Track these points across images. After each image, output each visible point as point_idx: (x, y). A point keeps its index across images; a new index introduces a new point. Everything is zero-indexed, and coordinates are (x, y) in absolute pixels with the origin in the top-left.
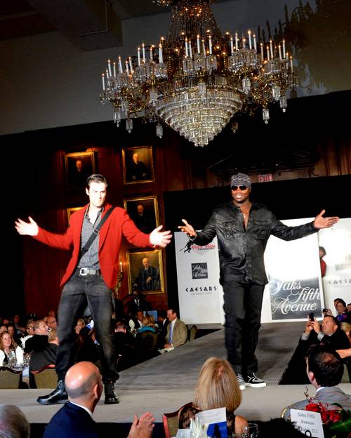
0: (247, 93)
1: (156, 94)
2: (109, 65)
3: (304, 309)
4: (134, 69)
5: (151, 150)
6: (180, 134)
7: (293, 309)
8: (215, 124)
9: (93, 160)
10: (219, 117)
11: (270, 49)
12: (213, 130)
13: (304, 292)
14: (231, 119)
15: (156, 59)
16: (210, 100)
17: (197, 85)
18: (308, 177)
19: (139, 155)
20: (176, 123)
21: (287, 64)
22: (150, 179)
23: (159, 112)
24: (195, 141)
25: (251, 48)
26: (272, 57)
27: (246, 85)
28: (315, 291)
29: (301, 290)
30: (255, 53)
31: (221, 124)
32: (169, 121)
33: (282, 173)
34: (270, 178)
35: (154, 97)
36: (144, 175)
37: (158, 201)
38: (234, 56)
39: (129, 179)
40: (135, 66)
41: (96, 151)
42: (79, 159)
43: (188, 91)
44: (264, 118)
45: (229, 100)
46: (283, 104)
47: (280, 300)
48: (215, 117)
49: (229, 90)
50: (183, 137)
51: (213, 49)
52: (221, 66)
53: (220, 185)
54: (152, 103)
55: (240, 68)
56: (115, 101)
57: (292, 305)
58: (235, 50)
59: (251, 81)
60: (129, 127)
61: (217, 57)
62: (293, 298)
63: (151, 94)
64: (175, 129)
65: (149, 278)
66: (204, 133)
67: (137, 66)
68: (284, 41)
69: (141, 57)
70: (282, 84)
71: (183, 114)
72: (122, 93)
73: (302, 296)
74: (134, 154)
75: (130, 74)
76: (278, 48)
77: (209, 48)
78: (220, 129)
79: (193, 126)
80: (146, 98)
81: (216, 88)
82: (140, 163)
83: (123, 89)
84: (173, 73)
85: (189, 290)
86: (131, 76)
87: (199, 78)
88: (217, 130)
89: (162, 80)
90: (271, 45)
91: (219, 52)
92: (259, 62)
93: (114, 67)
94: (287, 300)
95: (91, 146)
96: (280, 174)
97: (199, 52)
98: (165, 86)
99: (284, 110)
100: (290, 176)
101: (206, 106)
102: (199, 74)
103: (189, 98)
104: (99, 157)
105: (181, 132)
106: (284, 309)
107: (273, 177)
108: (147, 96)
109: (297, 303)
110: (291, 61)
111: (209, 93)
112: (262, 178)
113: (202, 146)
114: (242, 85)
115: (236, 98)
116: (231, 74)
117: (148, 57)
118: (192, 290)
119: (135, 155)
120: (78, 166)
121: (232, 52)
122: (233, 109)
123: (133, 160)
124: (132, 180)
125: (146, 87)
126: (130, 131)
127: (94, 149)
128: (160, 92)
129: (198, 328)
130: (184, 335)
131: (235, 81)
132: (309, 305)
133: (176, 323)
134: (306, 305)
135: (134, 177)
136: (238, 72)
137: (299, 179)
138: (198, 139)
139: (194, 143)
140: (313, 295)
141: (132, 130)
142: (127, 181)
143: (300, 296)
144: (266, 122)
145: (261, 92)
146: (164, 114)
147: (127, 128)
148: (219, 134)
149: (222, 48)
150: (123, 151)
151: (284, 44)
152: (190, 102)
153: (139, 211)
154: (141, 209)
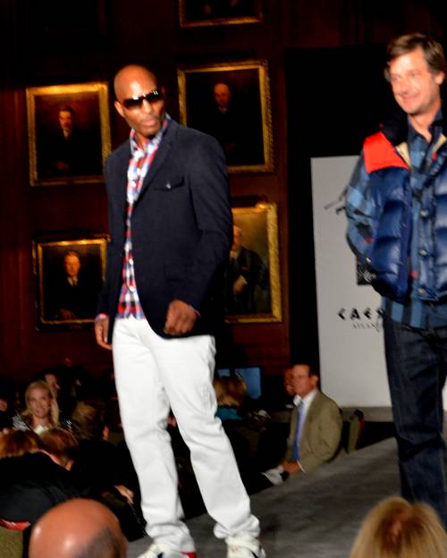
22: (249, 13)
37: (270, 73)
65: (242, 281)
85: (347, 314)
118: (355, 314)
129: (369, 418)
130: (332, 434)
133: (314, 404)
135: (208, 10)
142: (190, 16)
153: (218, 99)
154: (224, 95)
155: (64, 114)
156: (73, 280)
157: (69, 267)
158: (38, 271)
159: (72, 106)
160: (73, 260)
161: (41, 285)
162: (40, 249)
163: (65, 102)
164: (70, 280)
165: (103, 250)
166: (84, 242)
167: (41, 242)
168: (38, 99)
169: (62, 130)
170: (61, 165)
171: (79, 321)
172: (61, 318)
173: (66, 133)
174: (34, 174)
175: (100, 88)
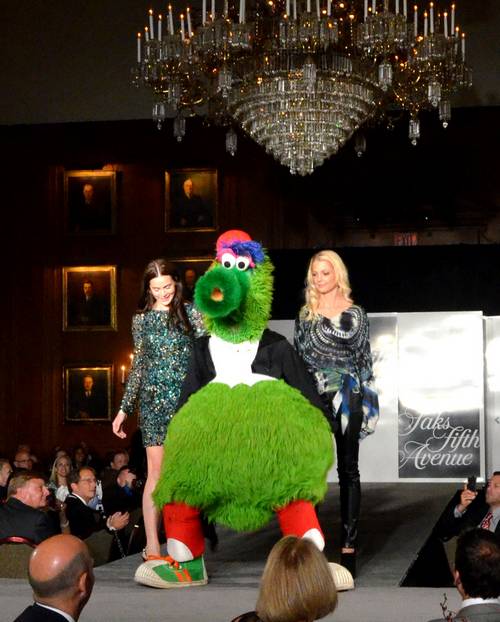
0: (385, 89)
1: (230, 78)
2: (151, 18)
3: (452, 463)
4: (194, 28)
5: (216, 175)
6: (267, 151)
7: (435, 462)
8: (328, 138)
9: (114, 185)
10: (335, 127)
11: (429, 18)
12: (324, 148)
13: (454, 435)
14: (357, 132)
15: (234, 16)
16: (322, 95)
17: (301, 68)
18: (476, 243)
19: (195, 183)
20: (261, 131)
21: (456, 46)
22: (210, 225)
23: (233, 109)
24: (292, 164)
25: (397, 11)
26: (432, 31)
27: (385, 75)
28: (471, 434)
29: (450, 430)
30: (405, 20)
31: (337, 140)
32: (249, 126)
33: (433, 233)
35: (225, 82)
36: (201, 218)
38: (368, 22)
39: (175, 223)
40: (197, 24)
41: (120, 170)
42: (89, 181)
43: (285, 77)
44: (410, 136)
45: (354, 99)
46: (445, 113)
47: (413, 446)
48: (328, 127)
49: (356, 81)
50: (271, 156)
51: (332, 8)
52: (346, 38)
54: (221, 92)
55: (378, 45)
56: (158, 83)
57: (432, 454)
58: (370, 13)
59: (394, 69)
60: (180, 131)
61: (339, 22)
62: (435, 444)
63: (220, 76)
64: (259, 140)
66: (307, 152)
67: (200, 24)
68: (453, 6)
69: (209, 9)
70: (445, 81)
71: (274, 116)
72: (170, 69)
73: (451, 440)
74: (185, 180)
75: (187, 37)
76: (442, 16)
77: (326, 5)
78: (336, 148)
79: (289, 139)
80: (212, 83)
81: (334, 76)
82: (195, 197)
83: (173, 62)
84: (262, 42)
86: (188, 41)
87: (306, 55)
88: (330, 149)
89: (242, 52)
90: (431, 10)
91: (344, 13)
92: (410, 38)
93: (160, 22)
94: (426, 445)
95: (112, 162)
96: (430, 235)
97: (309, 10)
98: (245, 64)
99: (445, 125)
100: (446, 238)
101: (314, 105)
102: (306, 48)
103: (287, 88)
104: (124, 180)
105: (269, 147)
106: (419, 461)
107: (418, 239)
108: (214, 78)
109: (442, 452)
110: (463, 41)
111: (321, 84)
112: (400, 239)
113: (303, 174)
114: (377, 75)
115: (366, 96)
116: (360, 53)
117: (219, 11)
119: (188, 183)
120: (86, 195)
121: (366, 15)
122: (360, 115)
123: (183, 190)
124: (179, 226)
125: (213, 63)
126: (179, 139)
127: (115, 167)
128: (237, 74)
131: (367, 67)
132: (461, 456)
134: (455, 456)
135: (183, 221)
136: (373, 51)
137: (461, 244)
138: (297, 163)
139: (289, 168)
140: (469, 440)
141: (183, 137)
142: (171, 226)
143: (447, 441)
144: (414, 143)
145: (410, 90)
146: (242, 114)
147: (176, 132)
148: (332, 156)
149: (348, 6)
150: (166, 174)
151: (453, 12)
152: (287, 96)
153: (187, 280)
154: (191, 277)
155: (87, 285)
156: (88, 393)
157: (86, 385)
158: (65, 386)
159: (93, 280)
160: (89, 380)
161: (67, 395)
162: (67, 372)
164: (86, 393)
165: (109, 374)
166: (97, 369)
167: (69, 367)
168: (70, 274)
169: (85, 296)
170: (84, 319)
171: (91, 420)
172: (80, 417)
173: (87, 298)
174: (65, 323)
175: (111, 269)
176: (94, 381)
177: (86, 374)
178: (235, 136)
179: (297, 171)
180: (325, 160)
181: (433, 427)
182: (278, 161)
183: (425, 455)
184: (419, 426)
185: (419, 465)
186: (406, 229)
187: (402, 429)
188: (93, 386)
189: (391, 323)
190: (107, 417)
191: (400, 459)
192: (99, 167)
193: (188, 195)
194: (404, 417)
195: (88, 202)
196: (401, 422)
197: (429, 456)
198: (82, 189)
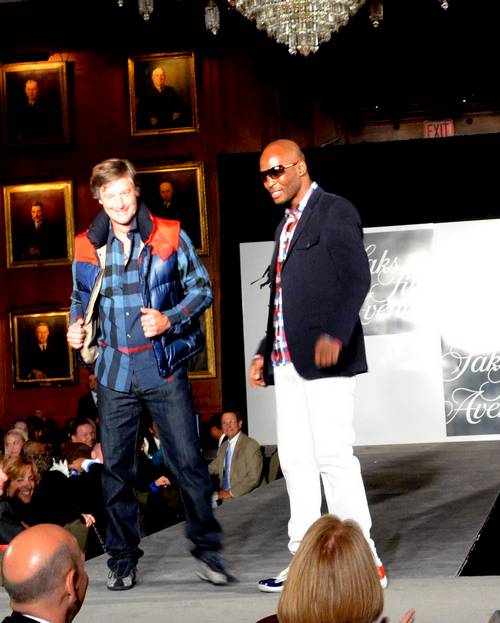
5: (192, 60)
6: (258, 26)
7: (492, 413)
8: (334, 6)
9: (63, 79)
12: (331, 19)
19: (166, 71)
22: (189, 124)
24: (291, 42)
31: (347, 7)
33: (475, 120)
34: (449, 130)
36: (176, 115)
37: (206, 173)
39: (143, 124)
41: (71, 59)
42: (32, 76)
47: (464, 394)
50: (264, 32)
53: (342, 142)
57: (488, 405)
60: (146, 7)
62: (491, 390)
64: (248, 13)
66: (309, 25)
74: (154, 69)
78: (346, 17)
82: (167, 89)
88: (338, 20)
94: (480, 392)
95: (59, 50)
96: (469, 122)
104: (78, 72)
105: (260, 21)
106: (472, 412)
107: (455, 128)
112: (432, 128)
113: (306, 54)
119: (157, 73)
120: (29, 94)
123: (151, 83)
124: (151, 127)
126: (146, 17)
127: (65, 56)
133: (238, 444)
135: (154, 121)
138: (297, 40)
139: (287, 47)
141: (151, 15)
142: (139, 128)
147: (141, 8)
148: (342, 28)
150: (129, 61)
153: (163, 195)
154: (168, 191)
155: (35, 209)
156: (43, 346)
157: (40, 335)
158: (14, 339)
159: (42, 202)
160: (43, 330)
161: (17, 351)
162: (15, 320)
163: (37, 199)
164: (41, 346)
166: (53, 314)
167: (17, 314)
168: (13, 195)
169: (34, 222)
170: (33, 251)
171: (48, 380)
172: (34, 377)
173: (36, 225)
174: (10, 259)
175: (64, 187)
176: (50, 328)
177: (39, 322)
178: (216, 9)
179: (297, 50)
180: (333, 34)
181: (487, 369)
182: (273, 39)
183: (479, 406)
184: (469, 368)
185: (473, 419)
186: (438, 116)
187: (448, 373)
188: (49, 337)
189: (426, 237)
190: (69, 376)
191: (446, 414)
192: (44, 58)
193: (158, 88)
194: (449, 358)
195: (30, 102)
196: (445, 363)
197: (485, 406)
198: (24, 87)
